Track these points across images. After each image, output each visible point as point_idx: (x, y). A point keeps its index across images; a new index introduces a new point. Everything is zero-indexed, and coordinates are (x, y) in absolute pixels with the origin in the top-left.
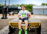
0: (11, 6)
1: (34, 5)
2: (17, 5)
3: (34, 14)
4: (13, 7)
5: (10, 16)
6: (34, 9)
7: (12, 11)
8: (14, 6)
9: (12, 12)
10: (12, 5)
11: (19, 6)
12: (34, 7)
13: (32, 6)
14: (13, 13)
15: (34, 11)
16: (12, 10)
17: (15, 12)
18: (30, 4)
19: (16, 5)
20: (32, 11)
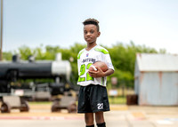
0: (14, 58)
1: (145, 51)
4: (23, 63)
5: (5, 115)
6: (143, 72)
8: (28, 58)
10: (18, 52)
11: (59, 56)
12: (143, 63)
13: (135, 56)
15: (145, 89)
16: (18, 78)
17: (36, 90)
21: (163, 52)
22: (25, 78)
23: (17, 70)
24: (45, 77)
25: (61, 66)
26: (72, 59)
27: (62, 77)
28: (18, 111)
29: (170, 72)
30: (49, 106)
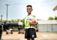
9: (11, 29)
22: (12, 26)
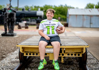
1: (71, 8)
2: (35, 7)
3: (71, 27)
4: (26, 11)
5: (20, 30)
6: (70, 15)
7: (24, 19)
8: (28, 10)
9: (25, 22)
10: (24, 8)
11: (39, 9)
12: (70, 12)
13: (67, 10)
14: (26, 24)
17: (31, 21)
18: (62, 6)
19: (33, 8)
20: (66, 19)
21: (77, 8)
22: (27, 17)
23: (24, 14)
24: (34, 17)
25: (40, 13)
26: (44, 10)
27: (40, 17)
28: (24, 28)
29: (80, 15)
30: (36, 27)
